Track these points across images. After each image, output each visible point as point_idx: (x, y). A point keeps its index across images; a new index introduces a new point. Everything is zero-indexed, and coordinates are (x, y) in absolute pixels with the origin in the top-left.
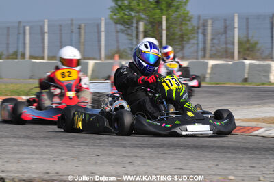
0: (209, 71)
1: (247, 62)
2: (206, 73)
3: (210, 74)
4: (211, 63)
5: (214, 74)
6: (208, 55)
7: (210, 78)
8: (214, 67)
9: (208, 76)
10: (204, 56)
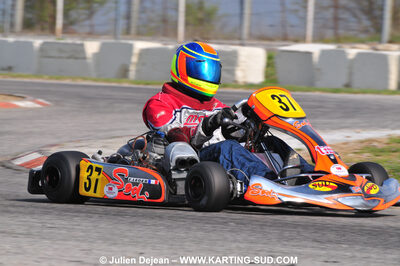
0: (134, 59)
2: (130, 63)
3: (137, 64)
4: (139, 45)
5: (144, 64)
6: (133, 30)
7: (137, 71)
8: (144, 53)
9: (133, 69)
10: (127, 32)
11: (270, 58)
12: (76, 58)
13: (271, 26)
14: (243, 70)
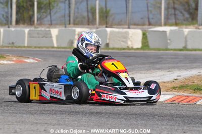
0: (76, 37)
1: (109, 30)
2: (74, 39)
11: (144, 34)
12: (46, 37)
13: (142, 18)
14: (131, 41)
